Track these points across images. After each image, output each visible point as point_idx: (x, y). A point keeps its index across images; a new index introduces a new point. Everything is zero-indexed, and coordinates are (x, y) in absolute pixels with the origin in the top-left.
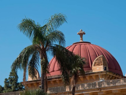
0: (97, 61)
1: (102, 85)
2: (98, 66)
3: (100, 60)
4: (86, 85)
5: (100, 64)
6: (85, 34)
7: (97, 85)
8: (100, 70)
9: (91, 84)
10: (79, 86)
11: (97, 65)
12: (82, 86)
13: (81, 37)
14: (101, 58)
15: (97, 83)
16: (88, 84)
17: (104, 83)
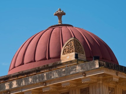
0: (67, 47)
1: (51, 77)
2: (69, 54)
3: (71, 46)
4: (30, 80)
5: (71, 51)
6: (64, 14)
7: (46, 77)
8: (70, 59)
9: (38, 77)
10: (22, 81)
11: (68, 52)
12: (25, 82)
13: (60, 18)
14: (72, 42)
15: (45, 74)
16: (33, 78)
17: (55, 74)
